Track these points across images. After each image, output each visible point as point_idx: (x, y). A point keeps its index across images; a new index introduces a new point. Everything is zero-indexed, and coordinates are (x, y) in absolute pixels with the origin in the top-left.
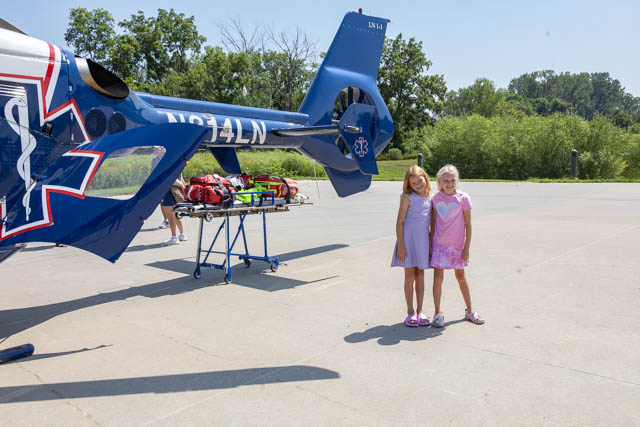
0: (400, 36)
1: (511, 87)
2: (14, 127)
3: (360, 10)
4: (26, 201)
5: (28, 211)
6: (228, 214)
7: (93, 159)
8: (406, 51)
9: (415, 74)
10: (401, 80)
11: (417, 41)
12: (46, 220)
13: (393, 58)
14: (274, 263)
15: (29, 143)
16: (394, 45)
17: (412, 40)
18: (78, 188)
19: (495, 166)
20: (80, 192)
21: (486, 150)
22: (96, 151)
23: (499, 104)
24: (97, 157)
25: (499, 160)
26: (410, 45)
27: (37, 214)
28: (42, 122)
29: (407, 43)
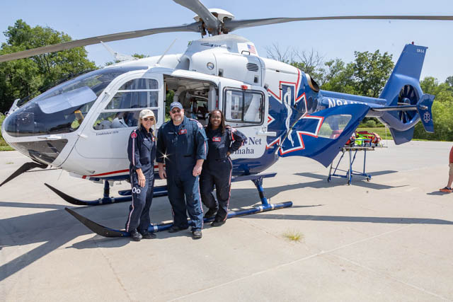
0: (378, 51)
1: (447, 82)
2: (286, 105)
3: (413, 43)
4: (290, 138)
5: (293, 142)
6: (350, 150)
7: (318, 120)
8: (381, 60)
9: (386, 74)
10: (377, 79)
11: (389, 54)
12: (301, 147)
13: (371, 65)
14: (369, 176)
15: (290, 112)
16: (373, 57)
17: (386, 54)
18: (314, 133)
19: (446, 133)
20: (315, 135)
21: (440, 123)
22: (320, 116)
23: (440, 93)
24: (321, 119)
25: (449, 129)
26: (384, 57)
27: (297, 144)
28: (295, 102)
29: (382, 55)
